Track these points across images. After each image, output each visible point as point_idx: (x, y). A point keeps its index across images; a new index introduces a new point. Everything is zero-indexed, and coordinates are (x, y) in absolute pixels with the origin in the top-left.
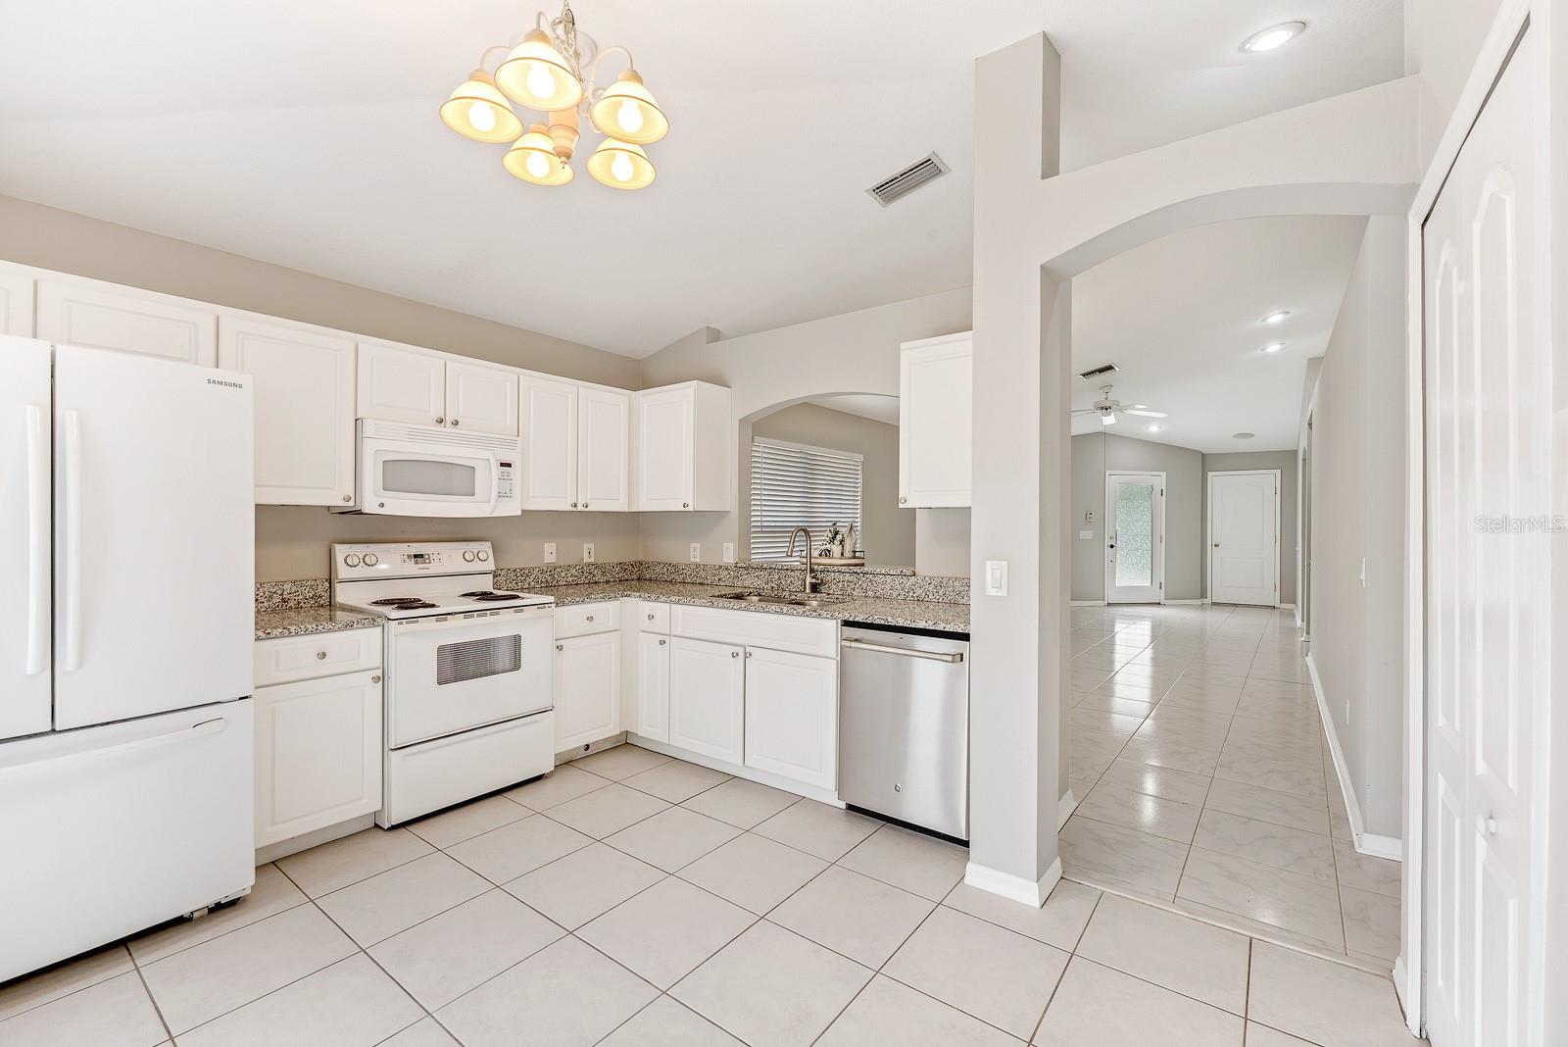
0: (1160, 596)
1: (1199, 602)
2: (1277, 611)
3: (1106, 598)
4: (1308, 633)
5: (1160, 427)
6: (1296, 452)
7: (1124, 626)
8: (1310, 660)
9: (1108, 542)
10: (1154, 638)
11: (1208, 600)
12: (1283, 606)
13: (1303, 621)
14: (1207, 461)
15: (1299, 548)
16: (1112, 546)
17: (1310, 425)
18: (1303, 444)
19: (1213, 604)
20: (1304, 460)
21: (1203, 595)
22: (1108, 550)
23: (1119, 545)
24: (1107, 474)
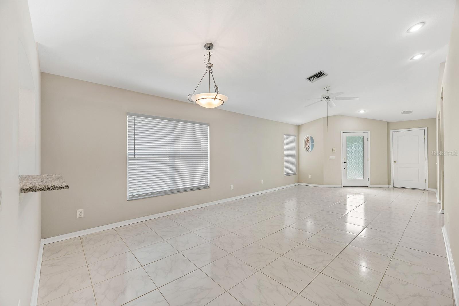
0: (368, 183)
1: (387, 186)
2: (426, 192)
3: (342, 185)
4: (443, 209)
5: (365, 111)
6: (435, 119)
7: (351, 196)
8: (444, 230)
9: (343, 161)
10: (365, 200)
11: (392, 186)
12: (429, 189)
13: (440, 200)
14: (389, 125)
15: (438, 163)
16: (344, 162)
17: (442, 98)
18: (439, 110)
19: (394, 187)
20: (439, 119)
21: (389, 183)
22: (343, 164)
23: (348, 162)
24: (342, 132)
